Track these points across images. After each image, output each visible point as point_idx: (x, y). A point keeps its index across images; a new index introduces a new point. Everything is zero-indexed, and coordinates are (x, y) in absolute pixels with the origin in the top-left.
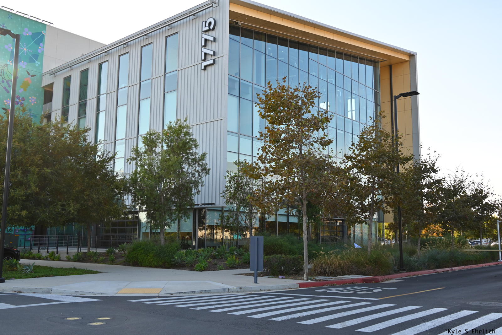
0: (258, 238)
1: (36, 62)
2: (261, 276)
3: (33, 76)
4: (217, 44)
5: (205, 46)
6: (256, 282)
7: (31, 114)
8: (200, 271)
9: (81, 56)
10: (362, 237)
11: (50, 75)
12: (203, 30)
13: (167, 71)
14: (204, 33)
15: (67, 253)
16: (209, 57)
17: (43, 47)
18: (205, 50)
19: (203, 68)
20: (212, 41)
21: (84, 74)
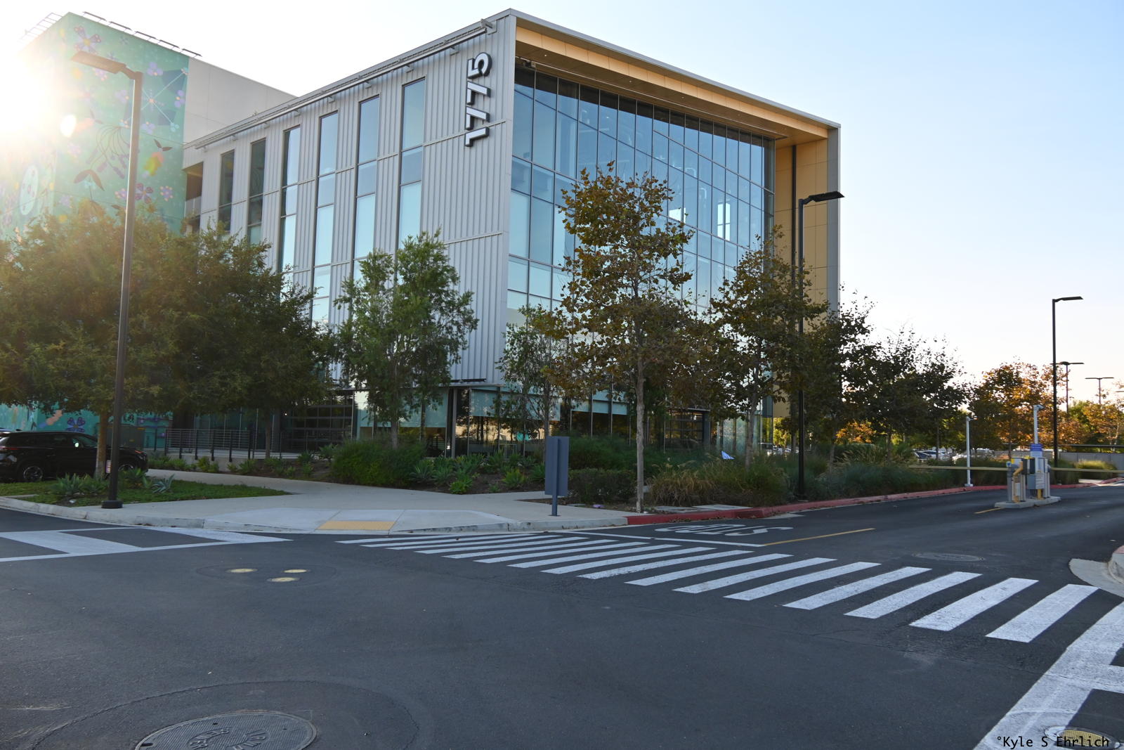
0: (559, 440)
1: (172, 124)
2: (563, 504)
3: (166, 149)
4: (493, 100)
5: (472, 103)
6: (555, 513)
7: (165, 217)
8: (459, 493)
9: (253, 116)
10: (735, 441)
11: (197, 149)
12: (469, 75)
13: (405, 147)
14: (470, 80)
15: (231, 460)
16: (479, 124)
17: (184, 98)
18: (471, 111)
19: (468, 142)
20: (484, 95)
21: (258, 150)
